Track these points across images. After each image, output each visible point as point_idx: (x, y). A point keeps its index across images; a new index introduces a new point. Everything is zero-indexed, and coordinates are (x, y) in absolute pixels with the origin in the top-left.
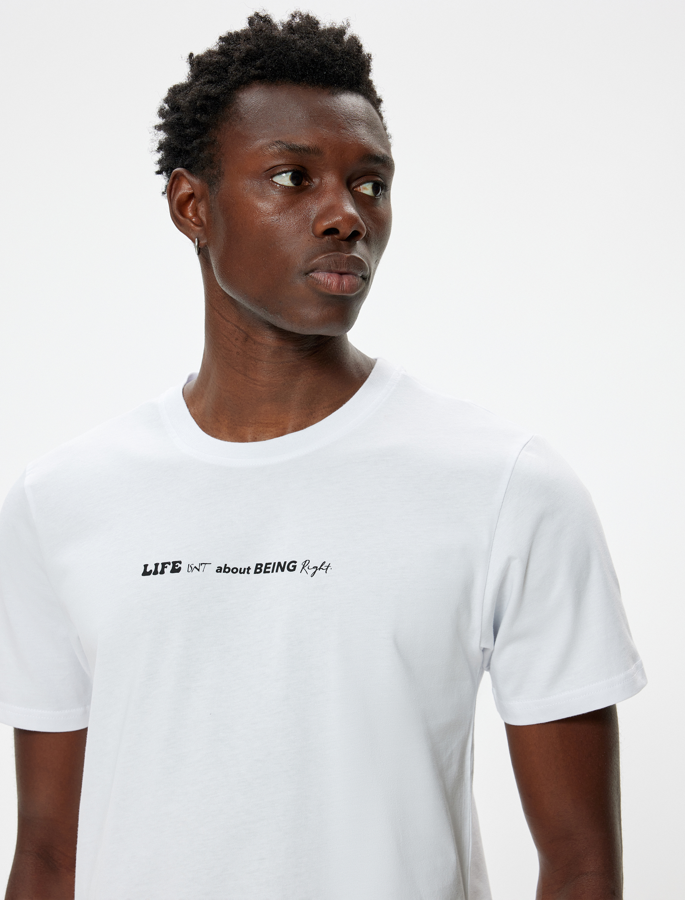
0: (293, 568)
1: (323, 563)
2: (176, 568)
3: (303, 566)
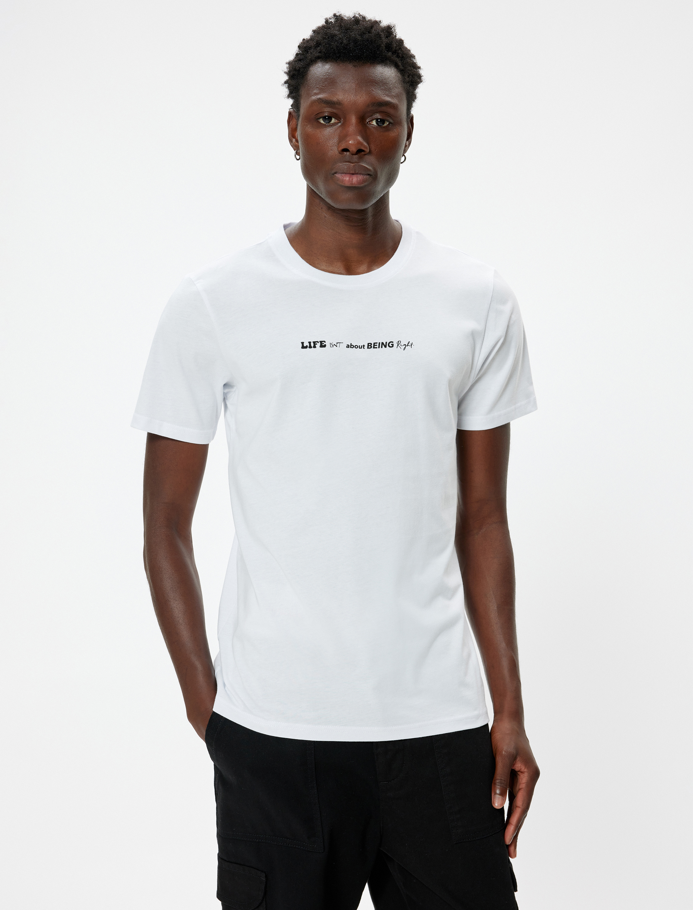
0: (392, 346)
1: (409, 342)
2: (323, 345)
3: (398, 344)
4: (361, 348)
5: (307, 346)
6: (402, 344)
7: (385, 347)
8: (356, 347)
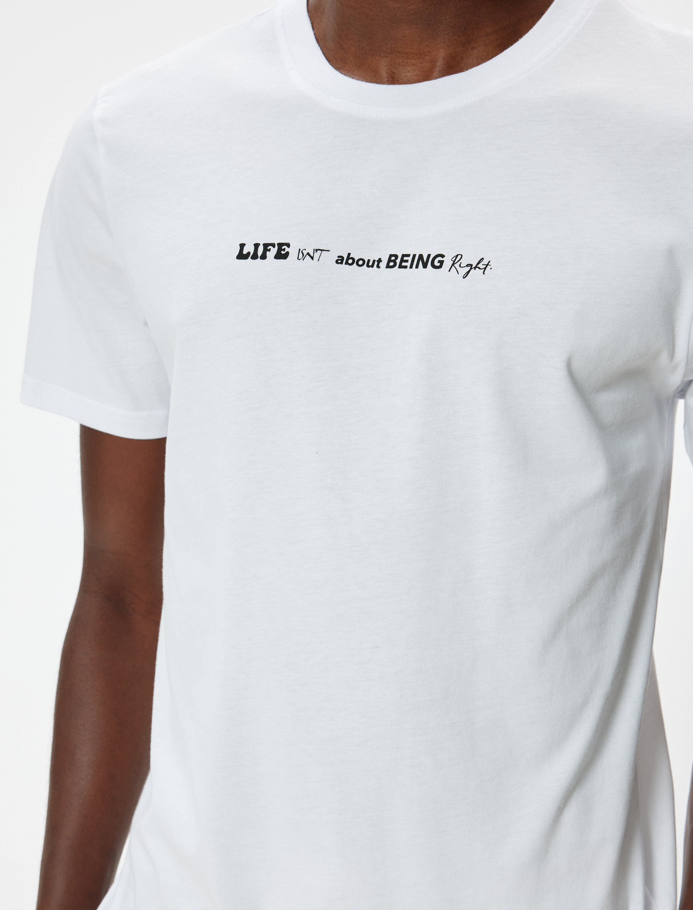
0: (438, 264)
1: (481, 260)
2: (283, 252)
3: (453, 262)
4: (372, 266)
5: (249, 253)
6: (464, 262)
7: (425, 266)
8: (361, 263)
